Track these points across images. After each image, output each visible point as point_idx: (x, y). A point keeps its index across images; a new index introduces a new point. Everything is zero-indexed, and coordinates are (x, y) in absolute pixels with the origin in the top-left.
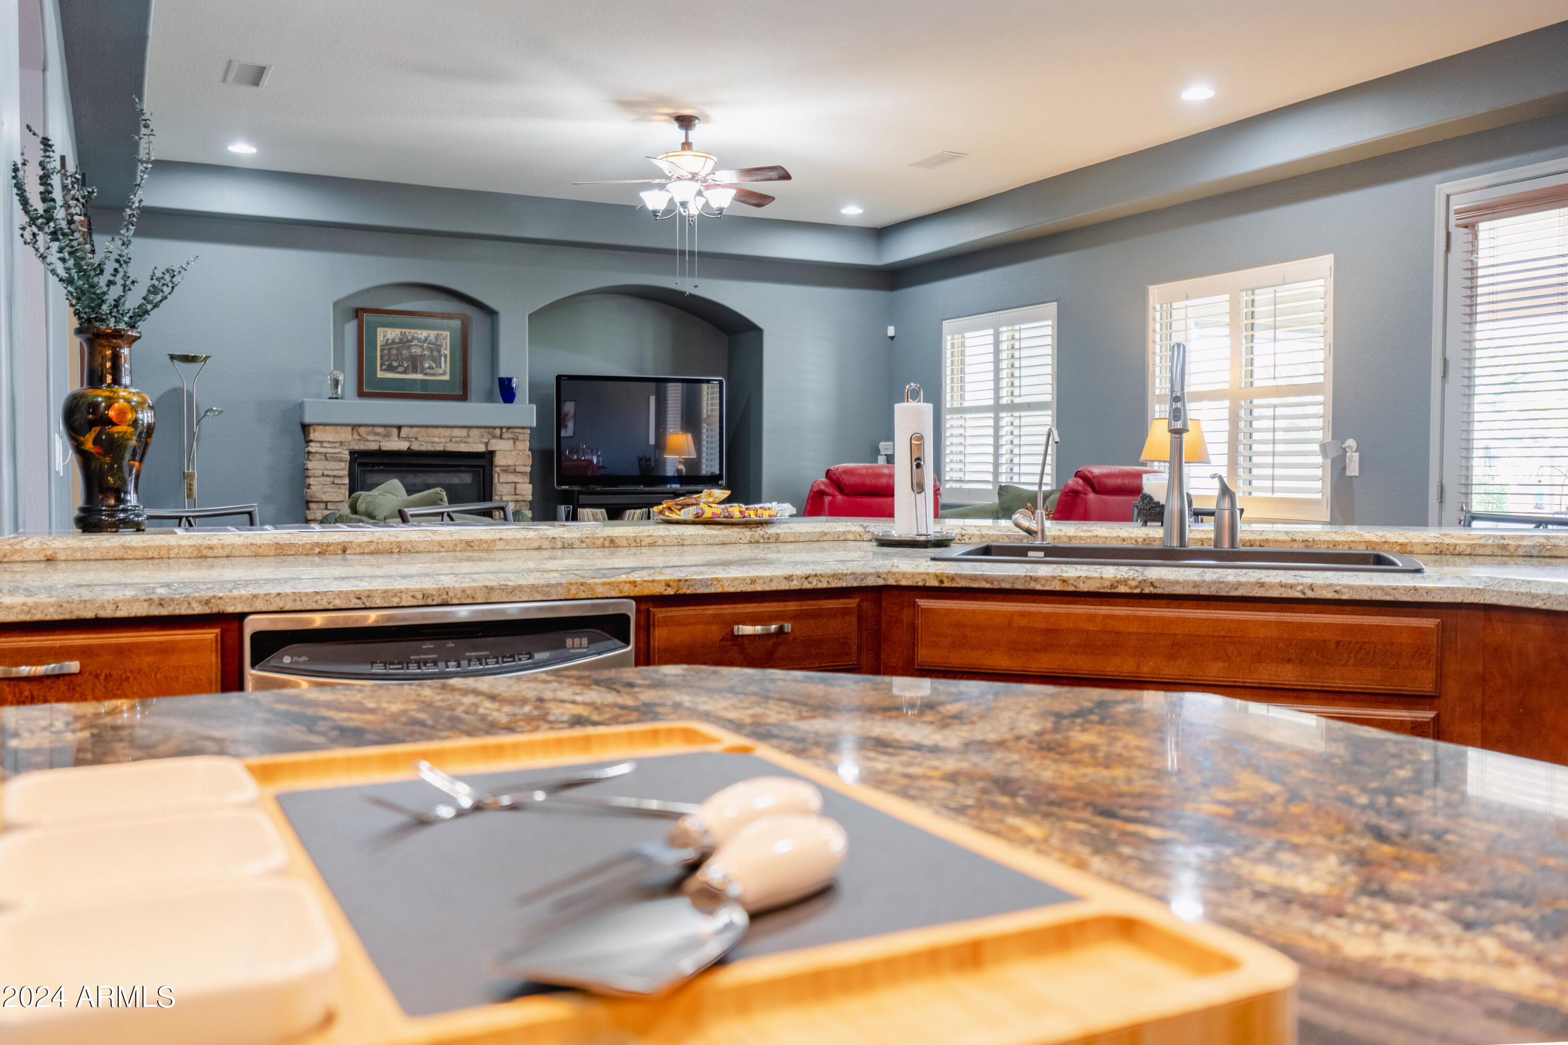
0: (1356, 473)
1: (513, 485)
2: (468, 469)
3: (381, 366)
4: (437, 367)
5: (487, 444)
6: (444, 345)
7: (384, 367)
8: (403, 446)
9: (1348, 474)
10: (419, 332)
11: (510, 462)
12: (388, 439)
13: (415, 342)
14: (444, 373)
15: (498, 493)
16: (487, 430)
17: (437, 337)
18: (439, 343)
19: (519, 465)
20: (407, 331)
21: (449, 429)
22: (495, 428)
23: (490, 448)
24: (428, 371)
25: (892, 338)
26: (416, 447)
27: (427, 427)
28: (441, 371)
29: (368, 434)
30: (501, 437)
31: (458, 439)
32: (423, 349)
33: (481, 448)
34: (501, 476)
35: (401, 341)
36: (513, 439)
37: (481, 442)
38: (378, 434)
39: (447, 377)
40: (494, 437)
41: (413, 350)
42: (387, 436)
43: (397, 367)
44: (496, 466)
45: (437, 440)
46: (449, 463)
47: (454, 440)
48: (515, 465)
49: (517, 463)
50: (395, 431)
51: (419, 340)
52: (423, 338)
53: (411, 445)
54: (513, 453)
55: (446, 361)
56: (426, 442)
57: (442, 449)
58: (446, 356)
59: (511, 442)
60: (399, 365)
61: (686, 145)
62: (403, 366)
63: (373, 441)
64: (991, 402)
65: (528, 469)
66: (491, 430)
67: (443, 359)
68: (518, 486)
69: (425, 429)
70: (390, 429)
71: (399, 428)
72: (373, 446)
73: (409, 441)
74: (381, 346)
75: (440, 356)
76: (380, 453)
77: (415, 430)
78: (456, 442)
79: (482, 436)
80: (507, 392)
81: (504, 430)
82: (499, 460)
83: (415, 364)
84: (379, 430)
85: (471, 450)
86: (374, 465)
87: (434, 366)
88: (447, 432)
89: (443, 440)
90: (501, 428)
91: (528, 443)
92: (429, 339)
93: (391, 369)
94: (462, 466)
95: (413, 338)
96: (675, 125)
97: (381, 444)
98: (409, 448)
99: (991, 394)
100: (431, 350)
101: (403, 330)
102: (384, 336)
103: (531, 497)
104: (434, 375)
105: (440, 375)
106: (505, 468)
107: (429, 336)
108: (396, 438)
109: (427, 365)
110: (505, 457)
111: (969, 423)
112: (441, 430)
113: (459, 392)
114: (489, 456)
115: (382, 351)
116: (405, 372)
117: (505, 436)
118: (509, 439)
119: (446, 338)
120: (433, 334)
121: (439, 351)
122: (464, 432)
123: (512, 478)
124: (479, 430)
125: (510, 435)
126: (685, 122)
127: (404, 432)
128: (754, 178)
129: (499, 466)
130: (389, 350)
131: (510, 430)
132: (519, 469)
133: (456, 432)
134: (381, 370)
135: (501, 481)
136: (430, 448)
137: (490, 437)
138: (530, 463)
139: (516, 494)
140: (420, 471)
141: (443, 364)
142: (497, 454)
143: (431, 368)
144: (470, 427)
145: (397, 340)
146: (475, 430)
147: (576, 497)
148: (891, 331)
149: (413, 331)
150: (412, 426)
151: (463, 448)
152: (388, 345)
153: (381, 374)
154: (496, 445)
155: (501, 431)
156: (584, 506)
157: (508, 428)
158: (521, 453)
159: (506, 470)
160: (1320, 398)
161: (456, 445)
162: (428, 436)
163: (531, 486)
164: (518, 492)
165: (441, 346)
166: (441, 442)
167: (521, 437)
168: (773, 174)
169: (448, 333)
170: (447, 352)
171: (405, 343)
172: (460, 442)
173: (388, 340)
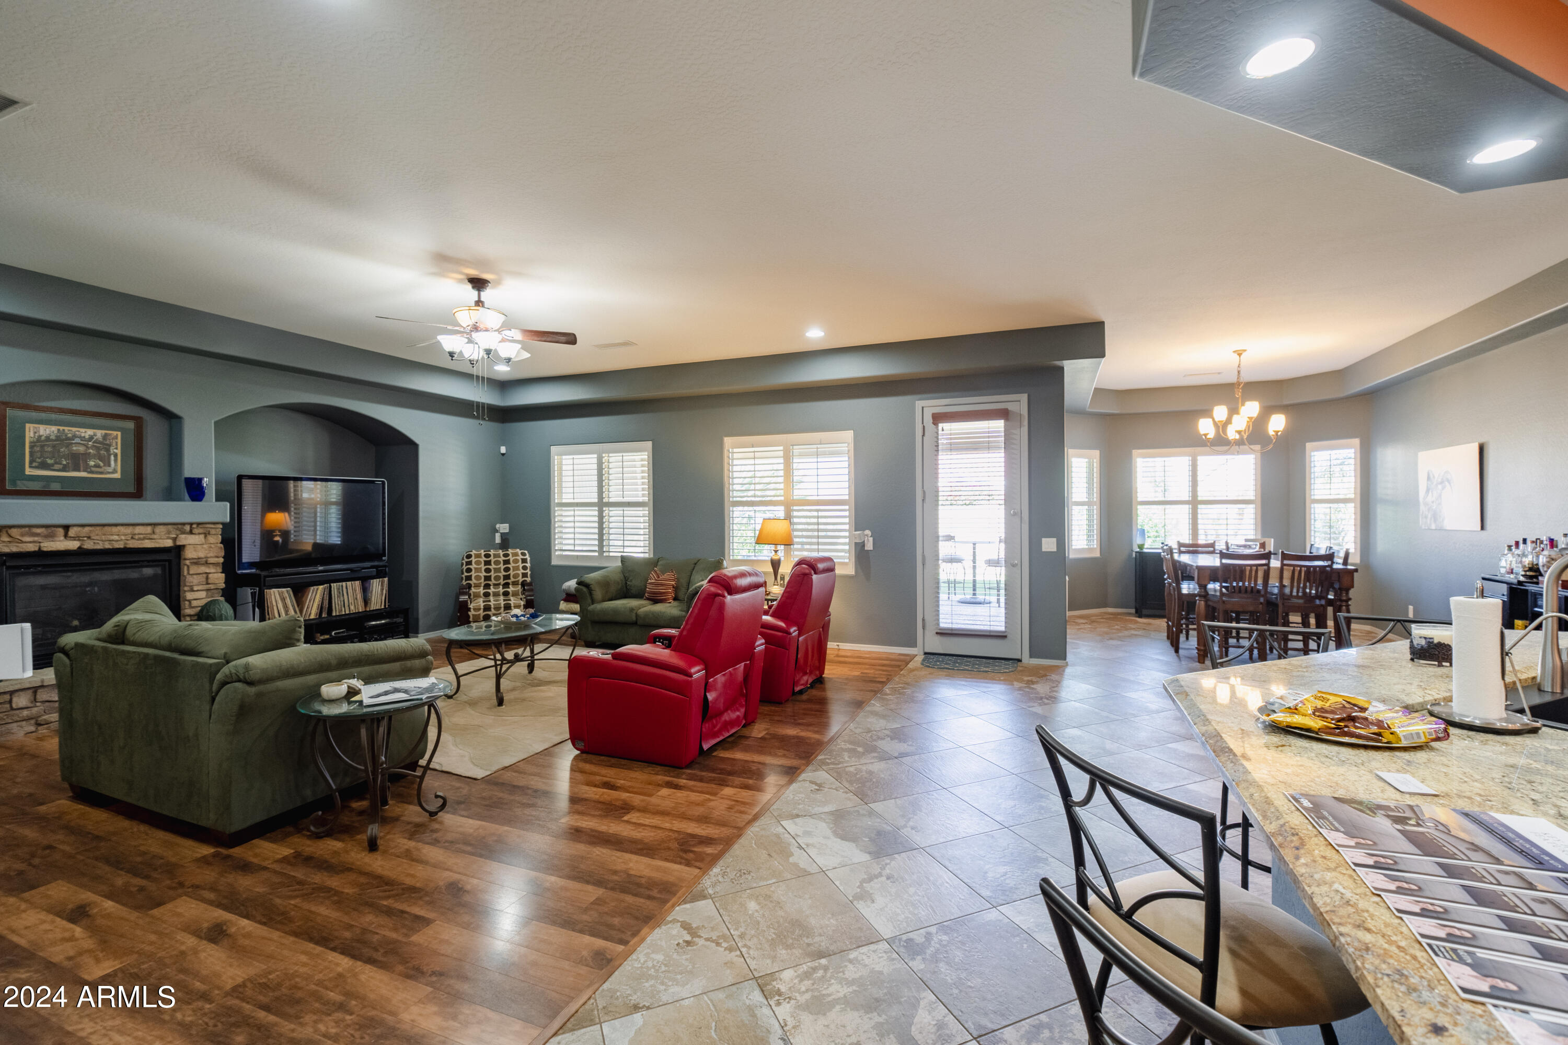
0: (871, 548)
1: (205, 575)
2: (151, 563)
3: (31, 462)
4: (104, 466)
5: (175, 540)
6: (114, 444)
7: (34, 464)
8: (73, 545)
9: (866, 549)
10: (83, 430)
11: (202, 555)
12: (51, 539)
13: (77, 440)
14: (115, 470)
15: (188, 584)
16: (176, 527)
17: (105, 437)
18: (108, 442)
19: (211, 557)
20: (66, 429)
21: (131, 528)
22: (184, 524)
23: (178, 543)
24: (93, 469)
25: (503, 454)
26: (89, 545)
27: (104, 525)
28: (110, 470)
29: (22, 535)
30: (191, 532)
31: (142, 536)
32: (87, 447)
33: (169, 543)
34: (190, 569)
35: (58, 438)
36: (205, 534)
37: (168, 538)
38: (37, 535)
39: (117, 475)
40: (184, 533)
41: (74, 448)
42: (51, 537)
43: (52, 465)
44: (185, 559)
45: (116, 537)
46: (128, 560)
47: (137, 537)
48: (207, 557)
49: (209, 555)
50: (61, 531)
51: (83, 438)
52: (87, 437)
53: (82, 544)
54: (205, 546)
55: (116, 460)
56: (102, 541)
57: (122, 547)
58: (116, 455)
59: (202, 536)
60: (56, 463)
61: (479, 303)
62: (61, 464)
63: (30, 542)
64: (596, 500)
65: (221, 560)
66: (180, 526)
67: (112, 458)
68: (210, 576)
69: (100, 528)
70: (53, 529)
71: (66, 528)
72: (32, 548)
73: (79, 540)
74: (31, 442)
75: (109, 455)
76: (40, 554)
77: (87, 529)
78: (139, 539)
79: (169, 532)
80: (195, 490)
81: (194, 526)
82: (189, 554)
83: (77, 461)
84: (39, 531)
85: (157, 546)
86: (28, 567)
87: (102, 464)
88: (129, 530)
89: (123, 538)
90: (191, 524)
91: (220, 537)
92: (95, 438)
93: (44, 466)
94: (143, 561)
95: (75, 436)
96: (469, 286)
97: (42, 545)
98: (80, 548)
99: (596, 495)
100: (98, 449)
101: (61, 428)
102: (35, 433)
103: (224, 585)
104: (101, 473)
105: (109, 473)
106: (195, 561)
107: (95, 435)
108: (62, 538)
109: (92, 463)
110: (195, 551)
111: (577, 513)
112: (122, 529)
113: (132, 489)
114: (178, 550)
115: (31, 447)
116: (64, 469)
117: (195, 531)
118: (199, 534)
119: (116, 437)
120: (99, 433)
121: (108, 450)
122: (149, 529)
123: (203, 569)
124: (166, 526)
125: (201, 531)
126: (478, 283)
127: (72, 532)
128: (543, 339)
129: (189, 559)
130: (42, 447)
131: (200, 526)
132: (211, 560)
133: (138, 530)
134: (30, 467)
135: (191, 572)
136: (107, 546)
137: (178, 532)
138: (223, 554)
139: (208, 584)
140: (89, 570)
141: (112, 463)
142: (187, 548)
143: (97, 466)
144: (154, 525)
145: (53, 437)
146: (161, 527)
147: (262, 580)
148: (503, 450)
149: (74, 429)
150: (83, 526)
151: (148, 544)
152: (39, 442)
153: (28, 471)
154: (184, 540)
155: (191, 528)
156: (271, 587)
157: (199, 524)
158: (212, 546)
159: (197, 562)
160: (847, 507)
161: (139, 542)
162: (104, 535)
163: (224, 575)
164: (210, 581)
165: (110, 445)
166: (122, 540)
167: (213, 531)
168: (563, 339)
169: (119, 433)
170: (118, 451)
171: (64, 440)
172: (144, 539)
173: (40, 436)
